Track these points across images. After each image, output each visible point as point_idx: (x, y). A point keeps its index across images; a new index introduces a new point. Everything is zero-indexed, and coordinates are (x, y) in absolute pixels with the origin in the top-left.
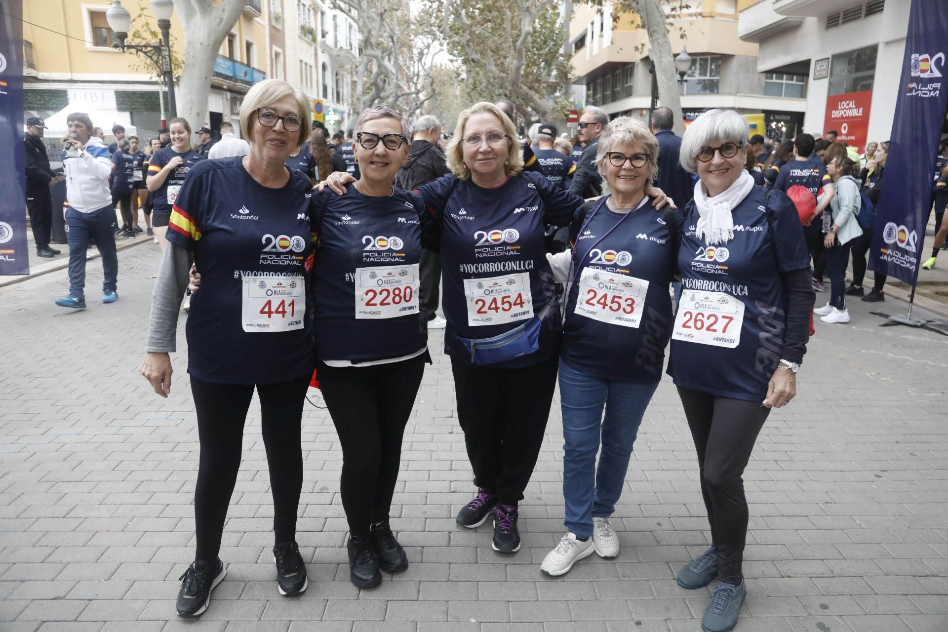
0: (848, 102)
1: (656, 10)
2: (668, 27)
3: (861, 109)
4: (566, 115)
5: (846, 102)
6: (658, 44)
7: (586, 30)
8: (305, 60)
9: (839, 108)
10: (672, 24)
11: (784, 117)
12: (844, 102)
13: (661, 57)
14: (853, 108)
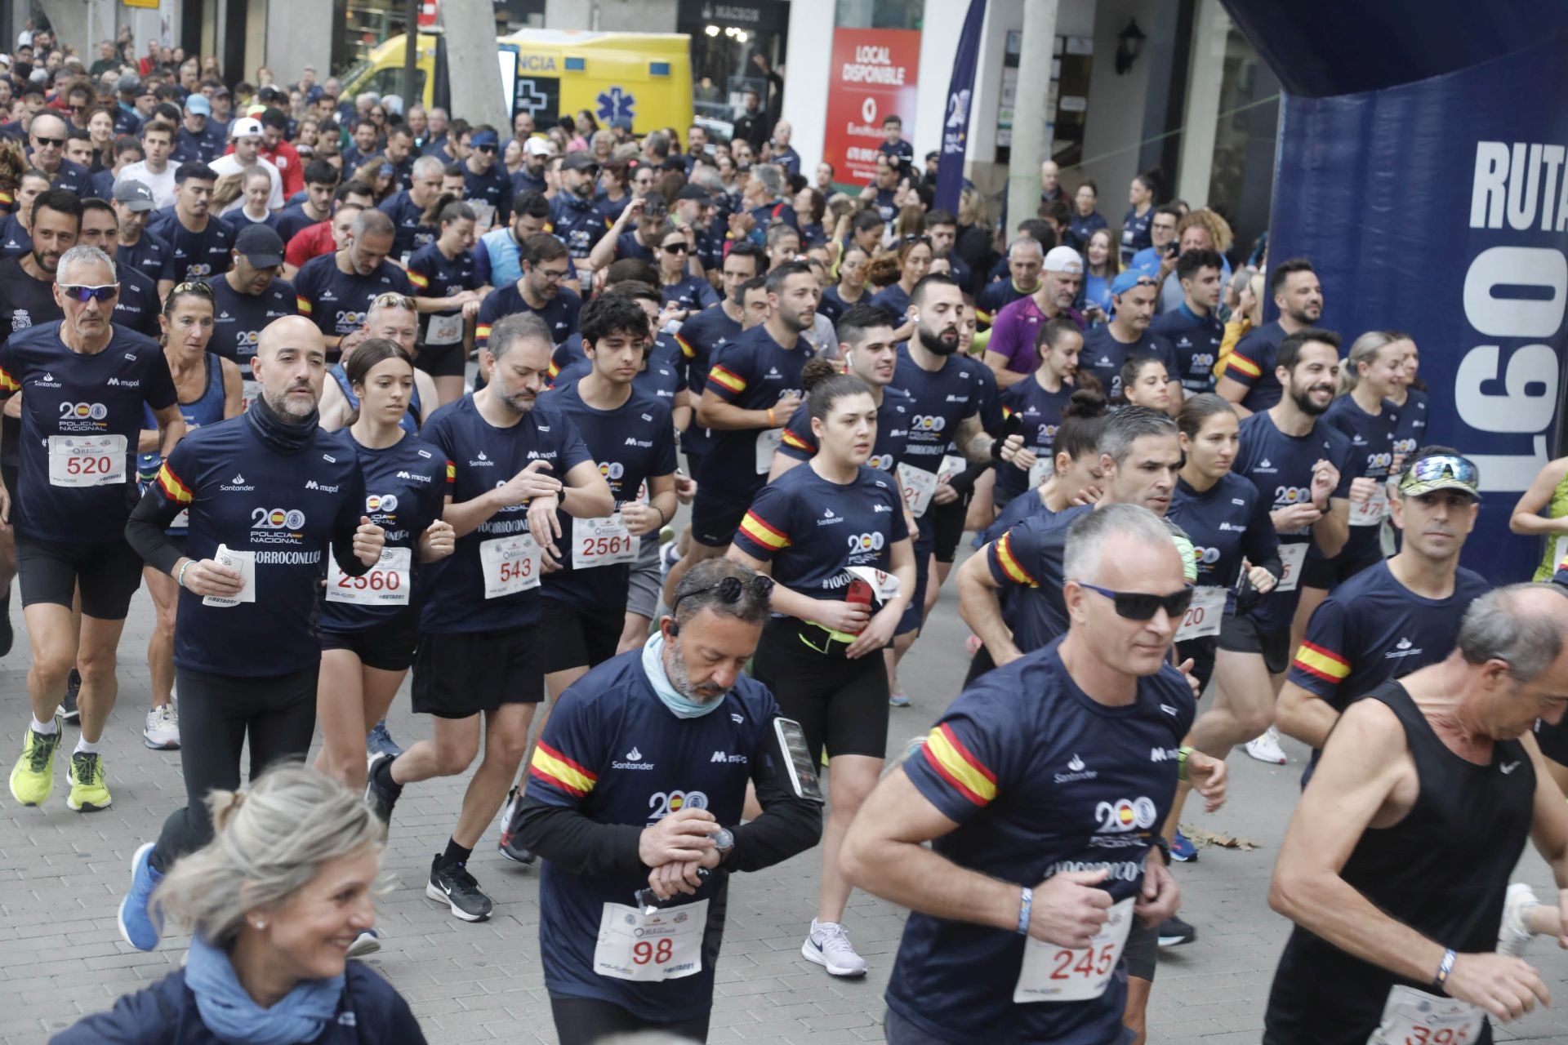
0: (875, 49)
3: (901, 70)
5: (870, 48)
9: (859, 60)
11: (742, 15)
12: (867, 48)
14: (885, 66)
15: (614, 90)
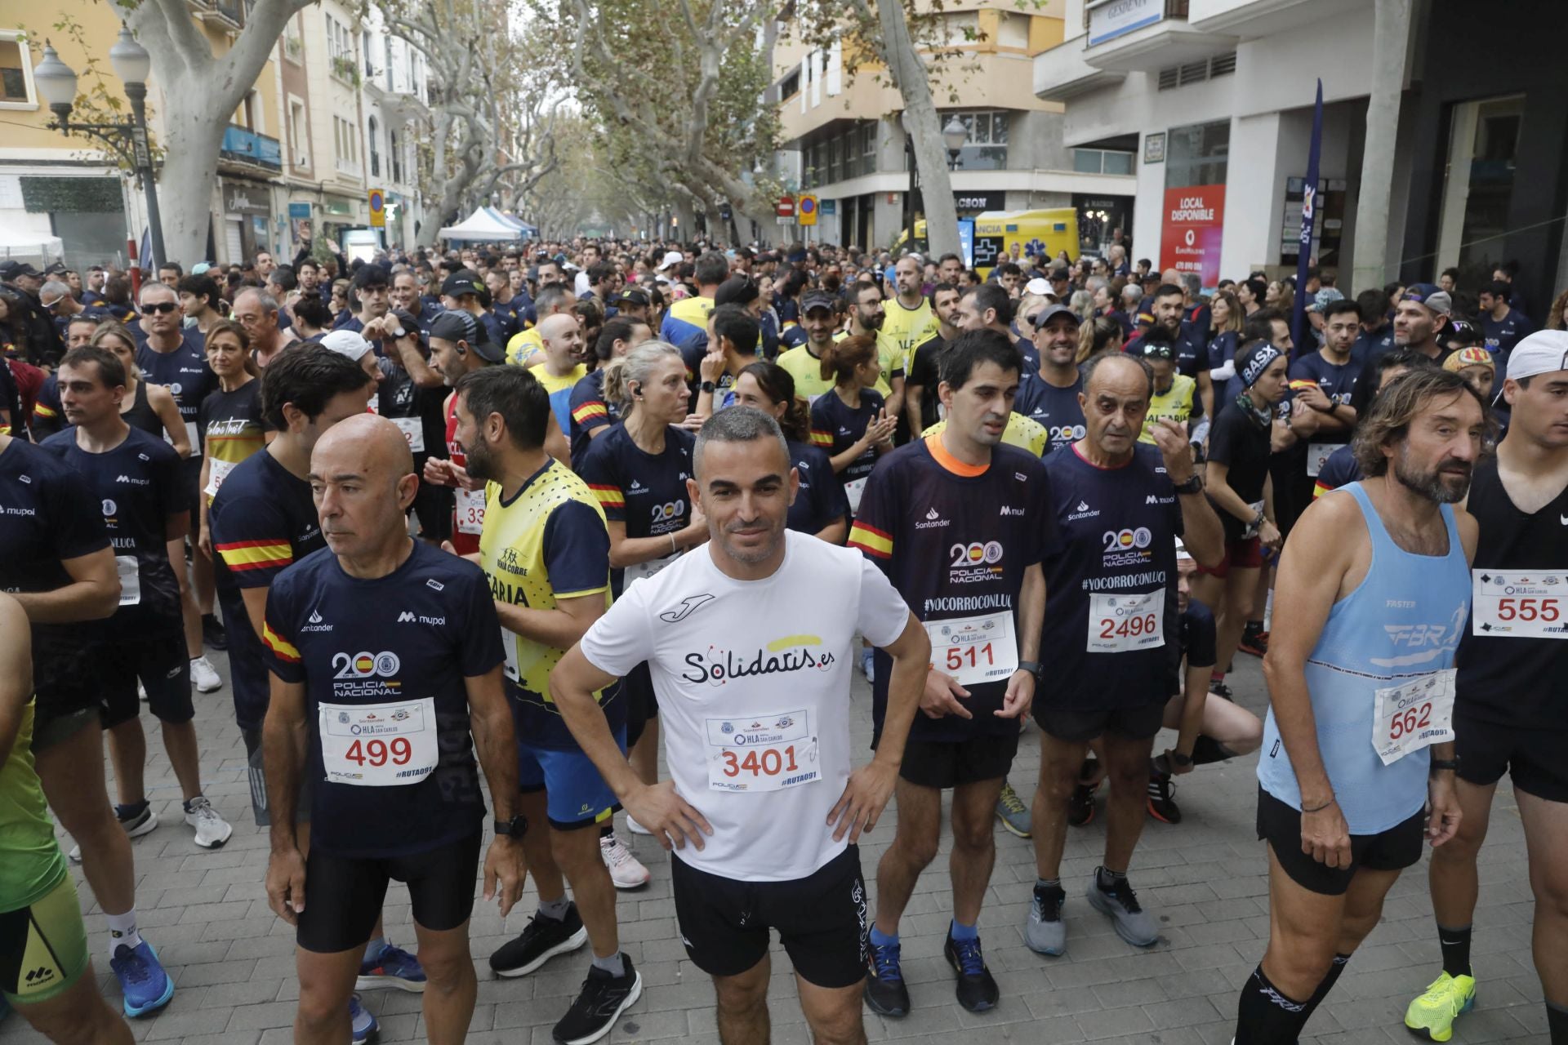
0: (1193, 199)
1: (913, 62)
2: (932, 86)
3: (1211, 210)
4: (775, 206)
5: (1190, 199)
6: (918, 111)
7: (800, 65)
8: (342, 114)
9: (1182, 207)
10: (937, 82)
11: (1105, 204)
12: (1188, 199)
13: (923, 131)
14: (1201, 209)
15: (1034, 240)
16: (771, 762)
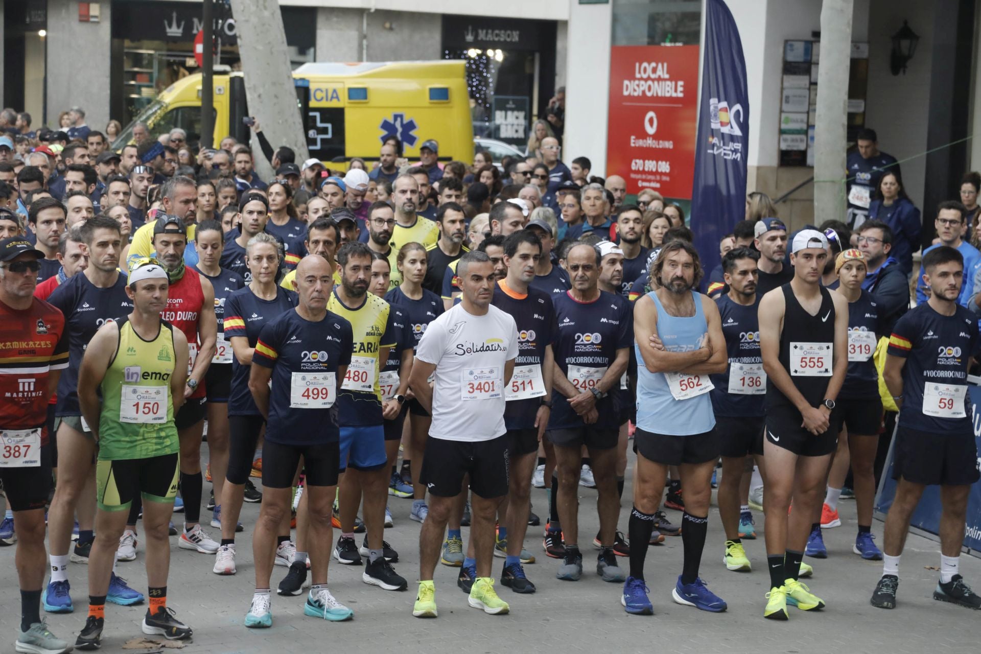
0: (653, 64)
3: (681, 83)
5: (649, 63)
9: (638, 76)
11: (503, 36)
12: (645, 64)
14: (665, 80)
15: (396, 117)
16: (487, 388)
